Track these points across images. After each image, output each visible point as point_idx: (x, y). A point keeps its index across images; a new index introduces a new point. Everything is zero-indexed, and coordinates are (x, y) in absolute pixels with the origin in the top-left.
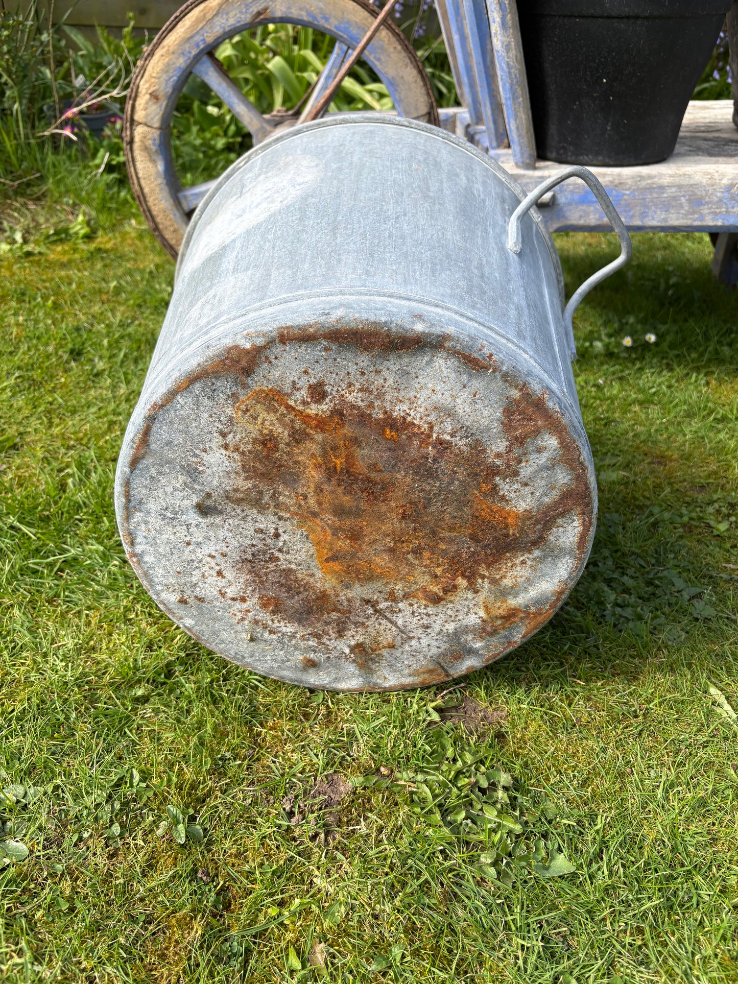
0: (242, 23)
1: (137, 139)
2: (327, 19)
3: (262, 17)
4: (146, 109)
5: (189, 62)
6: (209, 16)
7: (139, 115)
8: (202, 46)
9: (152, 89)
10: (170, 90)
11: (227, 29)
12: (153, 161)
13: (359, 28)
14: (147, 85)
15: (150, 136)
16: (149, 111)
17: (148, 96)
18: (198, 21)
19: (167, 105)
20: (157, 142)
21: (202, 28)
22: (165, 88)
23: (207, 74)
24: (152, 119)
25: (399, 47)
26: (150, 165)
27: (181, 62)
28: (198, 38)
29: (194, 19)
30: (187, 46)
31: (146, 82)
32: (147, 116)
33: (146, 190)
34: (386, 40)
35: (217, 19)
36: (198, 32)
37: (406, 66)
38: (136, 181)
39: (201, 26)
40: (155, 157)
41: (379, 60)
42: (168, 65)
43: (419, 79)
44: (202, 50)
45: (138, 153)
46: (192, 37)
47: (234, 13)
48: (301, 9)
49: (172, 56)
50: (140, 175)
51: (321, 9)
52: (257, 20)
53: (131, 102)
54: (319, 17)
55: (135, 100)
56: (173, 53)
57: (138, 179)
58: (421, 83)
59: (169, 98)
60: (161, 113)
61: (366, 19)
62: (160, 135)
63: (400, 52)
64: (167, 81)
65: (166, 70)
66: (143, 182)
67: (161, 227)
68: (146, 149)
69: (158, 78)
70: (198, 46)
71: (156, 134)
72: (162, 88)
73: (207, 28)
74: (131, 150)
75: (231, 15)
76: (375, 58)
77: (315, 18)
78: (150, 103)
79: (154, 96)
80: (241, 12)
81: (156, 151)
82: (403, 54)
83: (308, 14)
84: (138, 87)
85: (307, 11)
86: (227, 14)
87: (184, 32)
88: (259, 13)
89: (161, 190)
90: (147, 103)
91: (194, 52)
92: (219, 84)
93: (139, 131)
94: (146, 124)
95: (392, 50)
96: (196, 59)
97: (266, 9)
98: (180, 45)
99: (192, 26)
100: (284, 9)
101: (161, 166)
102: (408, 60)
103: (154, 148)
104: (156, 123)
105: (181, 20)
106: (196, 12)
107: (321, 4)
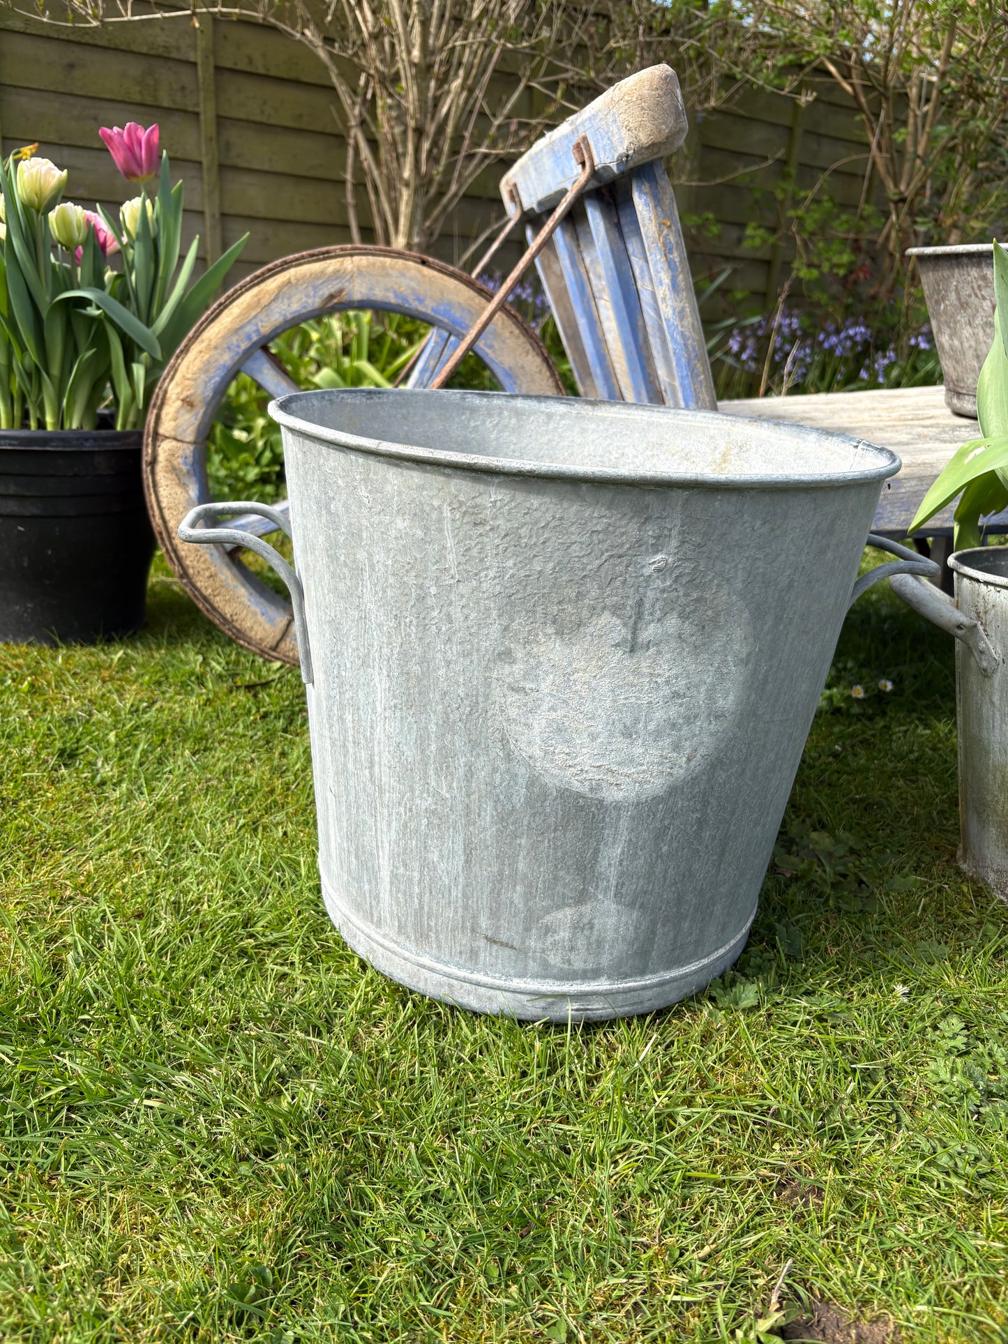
0: (309, 309)
1: (162, 457)
2: (420, 302)
3: (334, 300)
4: (175, 419)
5: (237, 358)
6: (265, 302)
7: (166, 427)
8: (255, 338)
9: (185, 394)
10: (209, 393)
11: (289, 317)
12: (183, 486)
13: (463, 309)
14: (179, 390)
15: (180, 453)
16: (180, 421)
17: (179, 403)
18: (250, 307)
19: (205, 413)
20: (190, 460)
21: (255, 317)
22: (204, 391)
23: (260, 372)
24: (184, 431)
25: (516, 332)
26: (179, 490)
27: (227, 359)
28: (250, 329)
29: (245, 306)
30: (234, 340)
31: (177, 385)
32: (177, 427)
33: (172, 523)
35: (274, 305)
36: (249, 322)
38: (157, 513)
39: (253, 314)
40: (186, 480)
42: (208, 363)
43: (544, 369)
44: (254, 344)
45: (162, 476)
46: (241, 328)
47: (298, 297)
48: (387, 290)
49: (213, 352)
50: (164, 505)
51: (413, 290)
52: (332, 304)
53: (155, 412)
54: (411, 299)
55: (161, 408)
56: (216, 348)
57: (160, 509)
58: (548, 374)
59: (209, 404)
60: (198, 422)
62: (194, 452)
63: (518, 337)
64: (206, 383)
65: (205, 369)
66: (167, 513)
67: (191, 571)
68: (173, 469)
69: (195, 380)
70: (249, 337)
71: (188, 450)
72: (199, 392)
73: (262, 316)
74: (153, 473)
75: (294, 299)
77: (405, 300)
78: (182, 411)
79: (188, 403)
80: (308, 296)
81: (188, 472)
82: (523, 339)
83: (396, 296)
84: (166, 392)
85: (395, 292)
86: (289, 298)
87: (231, 322)
88: (332, 296)
90: (177, 412)
91: (244, 345)
92: (278, 384)
93: (164, 448)
94: (175, 439)
95: (507, 334)
96: (247, 354)
97: (340, 291)
98: (224, 338)
99: (241, 314)
100: (364, 290)
101: (193, 490)
102: (529, 347)
103: (185, 468)
104: (190, 436)
105: (226, 307)
106: (247, 297)
107: (413, 284)
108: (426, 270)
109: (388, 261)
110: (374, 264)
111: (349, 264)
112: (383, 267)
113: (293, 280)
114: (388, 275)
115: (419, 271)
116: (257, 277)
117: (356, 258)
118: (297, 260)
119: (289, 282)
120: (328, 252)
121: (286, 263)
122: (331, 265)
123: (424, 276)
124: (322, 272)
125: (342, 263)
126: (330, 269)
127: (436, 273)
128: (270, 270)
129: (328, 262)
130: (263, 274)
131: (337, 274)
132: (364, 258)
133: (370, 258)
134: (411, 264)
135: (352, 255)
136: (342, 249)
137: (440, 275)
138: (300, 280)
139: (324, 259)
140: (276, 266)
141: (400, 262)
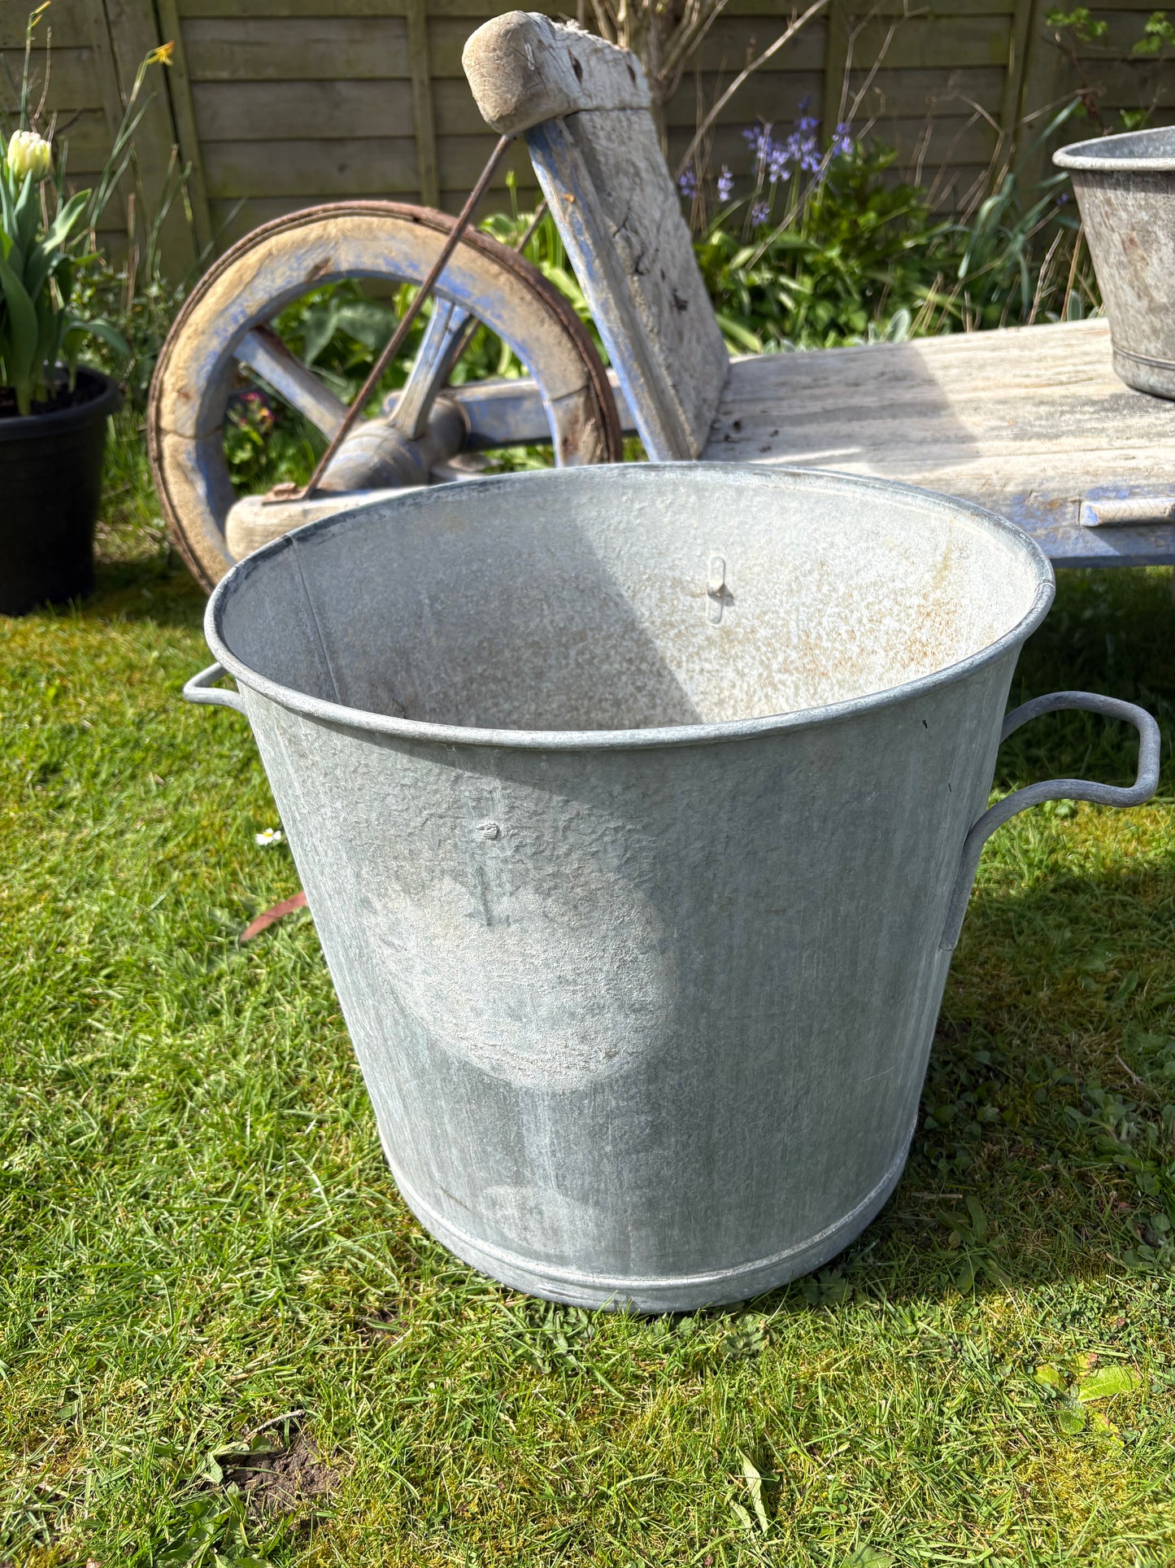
0: (295, 283)
1: (167, 453)
2: (415, 267)
3: (322, 272)
4: (173, 412)
5: (225, 343)
6: (247, 278)
7: (166, 422)
8: (242, 320)
9: (180, 384)
10: (202, 383)
11: (275, 294)
12: (190, 482)
13: (464, 275)
14: (173, 380)
15: (183, 448)
16: (178, 414)
17: (174, 395)
18: (233, 285)
19: (202, 405)
20: (193, 456)
21: (239, 296)
22: (197, 382)
23: (254, 357)
24: (183, 425)
25: (529, 297)
26: (187, 488)
27: (216, 345)
28: (235, 309)
29: (226, 283)
30: (221, 322)
31: (172, 374)
32: (175, 421)
33: (185, 523)
34: (507, 289)
35: (257, 282)
36: (233, 302)
37: (542, 322)
38: (170, 511)
39: (237, 292)
40: (192, 476)
41: (499, 317)
42: (197, 350)
43: (565, 340)
44: (242, 329)
45: (171, 475)
46: (226, 309)
47: (282, 270)
48: (376, 257)
49: (202, 338)
50: (176, 502)
51: (406, 254)
52: (317, 277)
53: (154, 404)
54: (404, 265)
55: (159, 400)
56: (203, 333)
57: (173, 507)
58: (569, 345)
59: (204, 395)
60: (195, 416)
61: (474, 261)
62: (197, 447)
63: (530, 304)
64: (198, 372)
65: (196, 355)
66: (180, 512)
67: (210, 572)
68: (179, 466)
69: (187, 369)
70: (235, 319)
71: (190, 445)
72: (193, 381)
73: (246, 295)
74: (161, 468)
75: (278, 273)
76: (493, 314)
77: (397, 267)
78: (179, 404)
79: (183, 394)
80: (291, 269)
81: (193, 469)
82: (536, 305)
83: (388, 262)
84: (162, 383)
85: (385, 259)
86: (272, 272)
87: (216, 303)
88: (317, 268)
89: (204, 521)
90: (174, 404)
91: (232, 329)
92: (272, 371)
93: (168, 442)
94: (175, 432)
95: (517, 301)
96: (236, 339)
97: (326, 261)
98: (211, 321)
99: (224, 294)
100: (352, 259)
101: (201, 488)
102: (544, 314)
103: (189, 464)
104: (189, 430)
105: (210, 285)
106: (230, 274)
107: (405, 248)
108: (419, 230)
109: (375, 220)
110: (359, 227)
111: (333, 227)
112: (370, 229)
113: (274, 252)
114: (375, 238)
115: (411, 231)
116: (238, 249)
117: (340, 220)
118: (278, 226)
119: (270, 254)
120: (309, 215)
121: (266, 231)
122: (314, 230)
123: (416, 237)
124: (304, 240)
125: (325, 228)
126: (313, 236)
127: (430, 232)
128: (251, 240)
129: (311, 226)
130: (244, 245)
131: (321, 241)
132: (348, 219)
133: (356, 218)
134: (401, 222)
135: (335, 216)
136: (325, 211)
137: (436, 234)
138: (283, 250)
139: (306, 223)
140: (257, 236)
141: (389, 221)
